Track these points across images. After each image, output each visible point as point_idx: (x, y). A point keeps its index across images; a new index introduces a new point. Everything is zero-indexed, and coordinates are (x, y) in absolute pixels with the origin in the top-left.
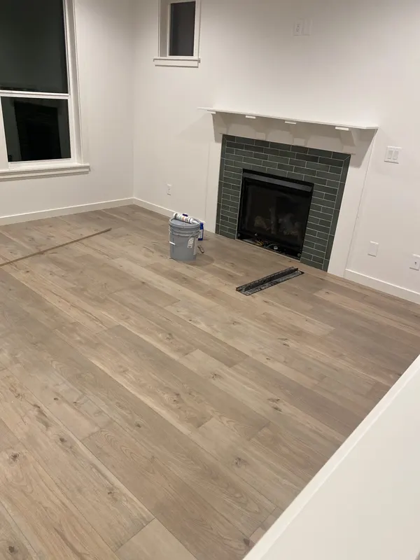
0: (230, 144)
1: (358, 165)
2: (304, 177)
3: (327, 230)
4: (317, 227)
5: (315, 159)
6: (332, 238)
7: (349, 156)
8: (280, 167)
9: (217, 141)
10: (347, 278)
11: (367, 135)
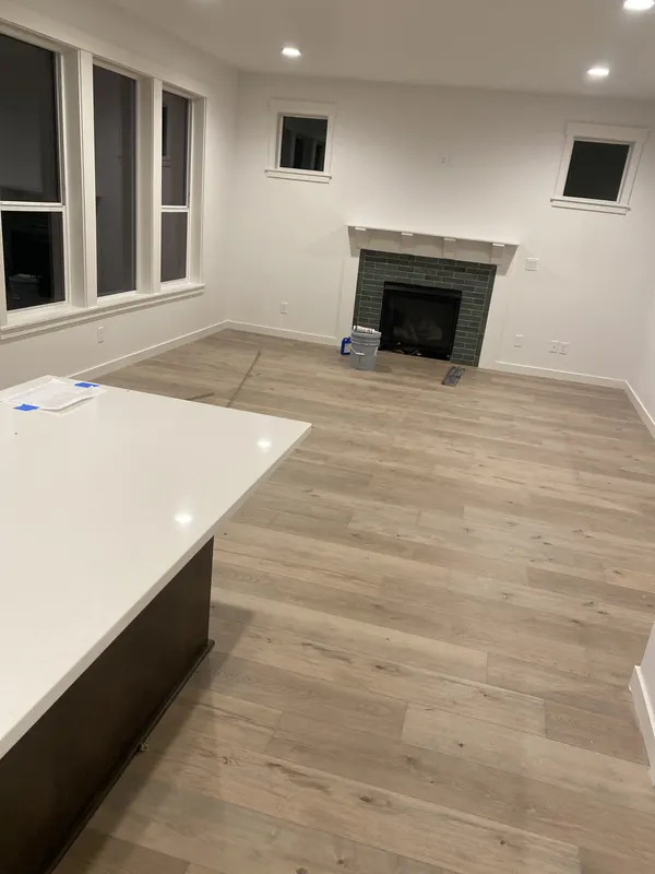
0: (368, 258)
1: (504, 273)
2: (452, 286)
3: (476, 330)
4: (466, 329)
5: (464, 270)
6: (481, 337)
7: (496, 266)
8: (427, 278)
9: (353, 255)
10: (497, 369)
11: (511, 249)
